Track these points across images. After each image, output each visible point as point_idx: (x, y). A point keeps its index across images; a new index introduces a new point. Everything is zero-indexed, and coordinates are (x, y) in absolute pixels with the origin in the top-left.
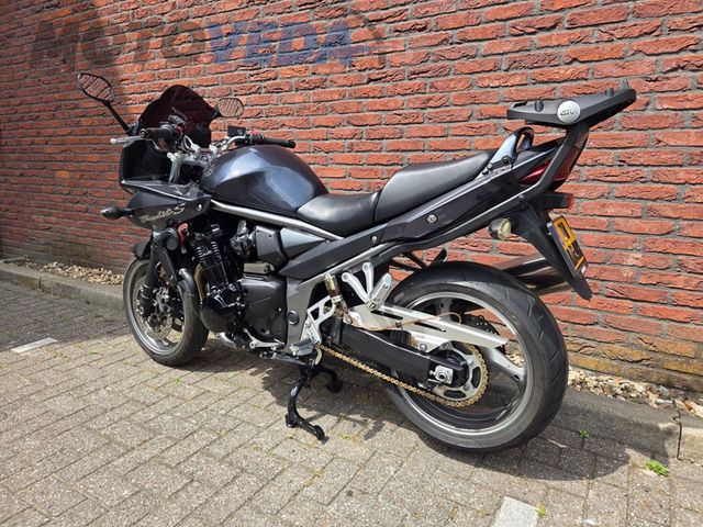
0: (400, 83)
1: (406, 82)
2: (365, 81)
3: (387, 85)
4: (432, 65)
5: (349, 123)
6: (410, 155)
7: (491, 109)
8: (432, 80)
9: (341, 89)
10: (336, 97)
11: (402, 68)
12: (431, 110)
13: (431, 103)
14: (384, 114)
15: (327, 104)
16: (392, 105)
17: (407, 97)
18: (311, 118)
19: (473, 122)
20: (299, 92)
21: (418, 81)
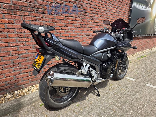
0: (76, 18)
1: (77, 18)
2: (69, 16)
3: (74, 18)
4: (82, 16)
5: (66, 26)
6: (79, 34)
7: (90, 26)
8: (82, 19)
9: (64, 17)
10: (62, 19)
11: (77, 15)
12: (82, 25)
13: (82, 23)
14: (73, 25)
15: (60, 20)
16: (75, 23)
17: (78, 21)
18: (55, 23)
19: (88, 28)
20: (51, 15)
21: (79, 18)
